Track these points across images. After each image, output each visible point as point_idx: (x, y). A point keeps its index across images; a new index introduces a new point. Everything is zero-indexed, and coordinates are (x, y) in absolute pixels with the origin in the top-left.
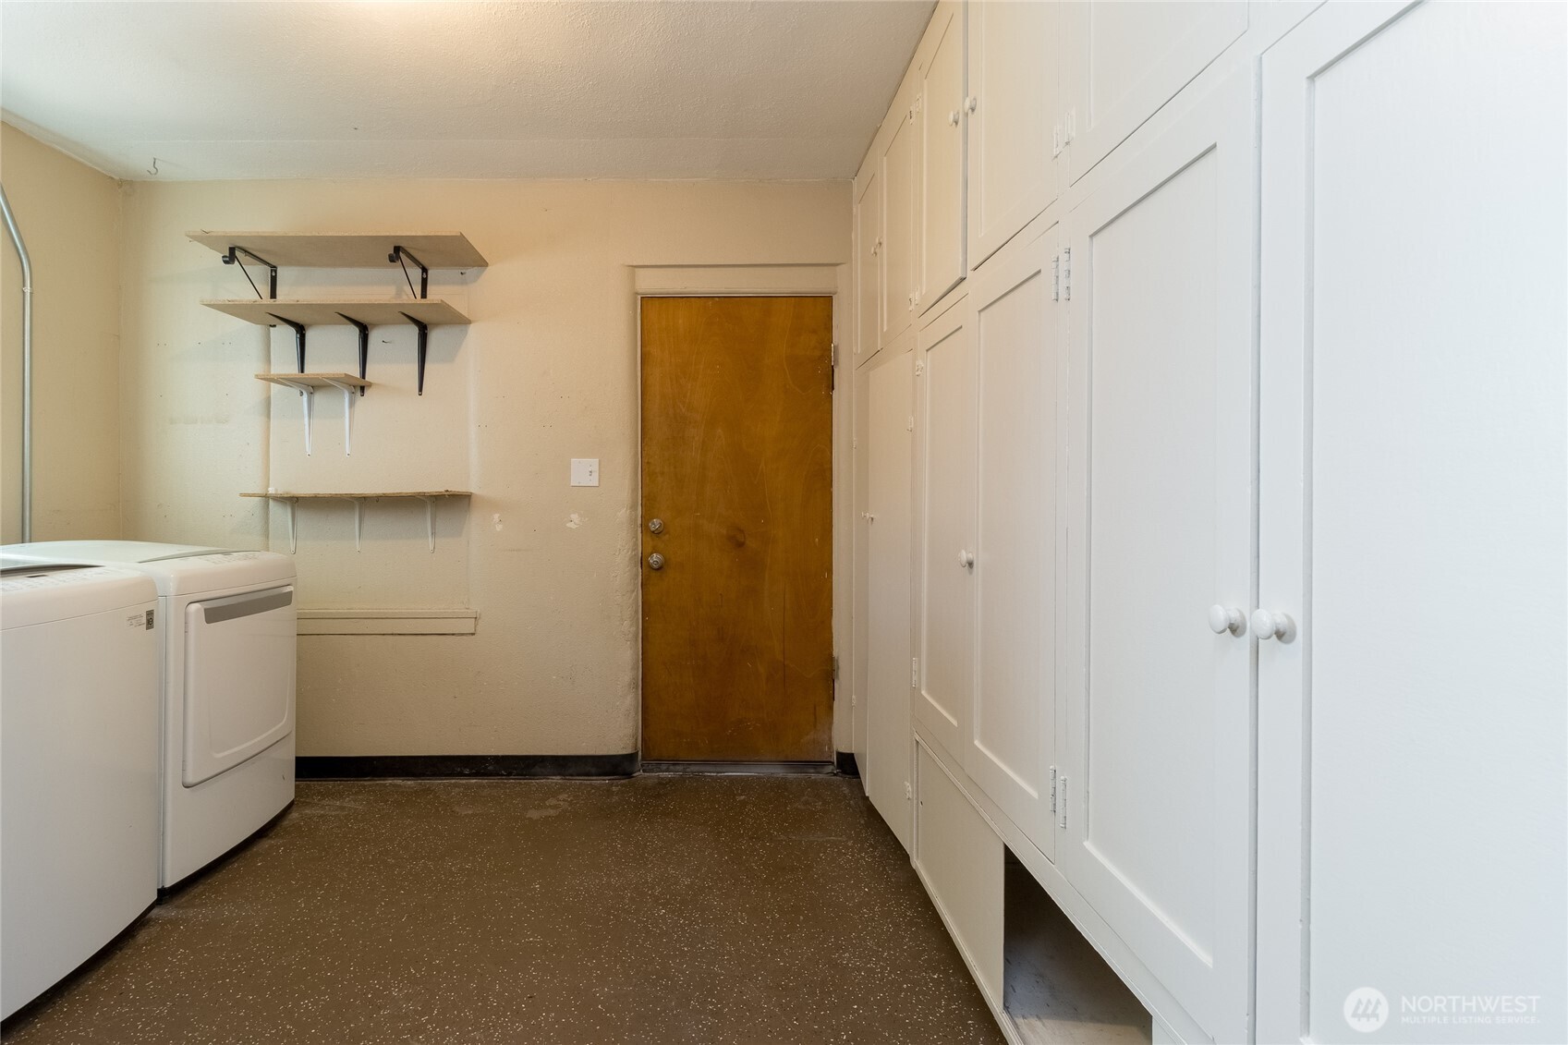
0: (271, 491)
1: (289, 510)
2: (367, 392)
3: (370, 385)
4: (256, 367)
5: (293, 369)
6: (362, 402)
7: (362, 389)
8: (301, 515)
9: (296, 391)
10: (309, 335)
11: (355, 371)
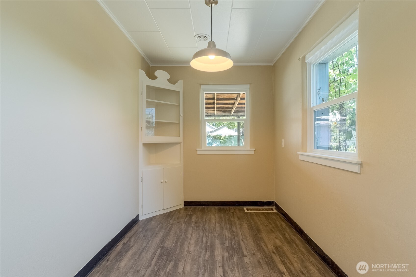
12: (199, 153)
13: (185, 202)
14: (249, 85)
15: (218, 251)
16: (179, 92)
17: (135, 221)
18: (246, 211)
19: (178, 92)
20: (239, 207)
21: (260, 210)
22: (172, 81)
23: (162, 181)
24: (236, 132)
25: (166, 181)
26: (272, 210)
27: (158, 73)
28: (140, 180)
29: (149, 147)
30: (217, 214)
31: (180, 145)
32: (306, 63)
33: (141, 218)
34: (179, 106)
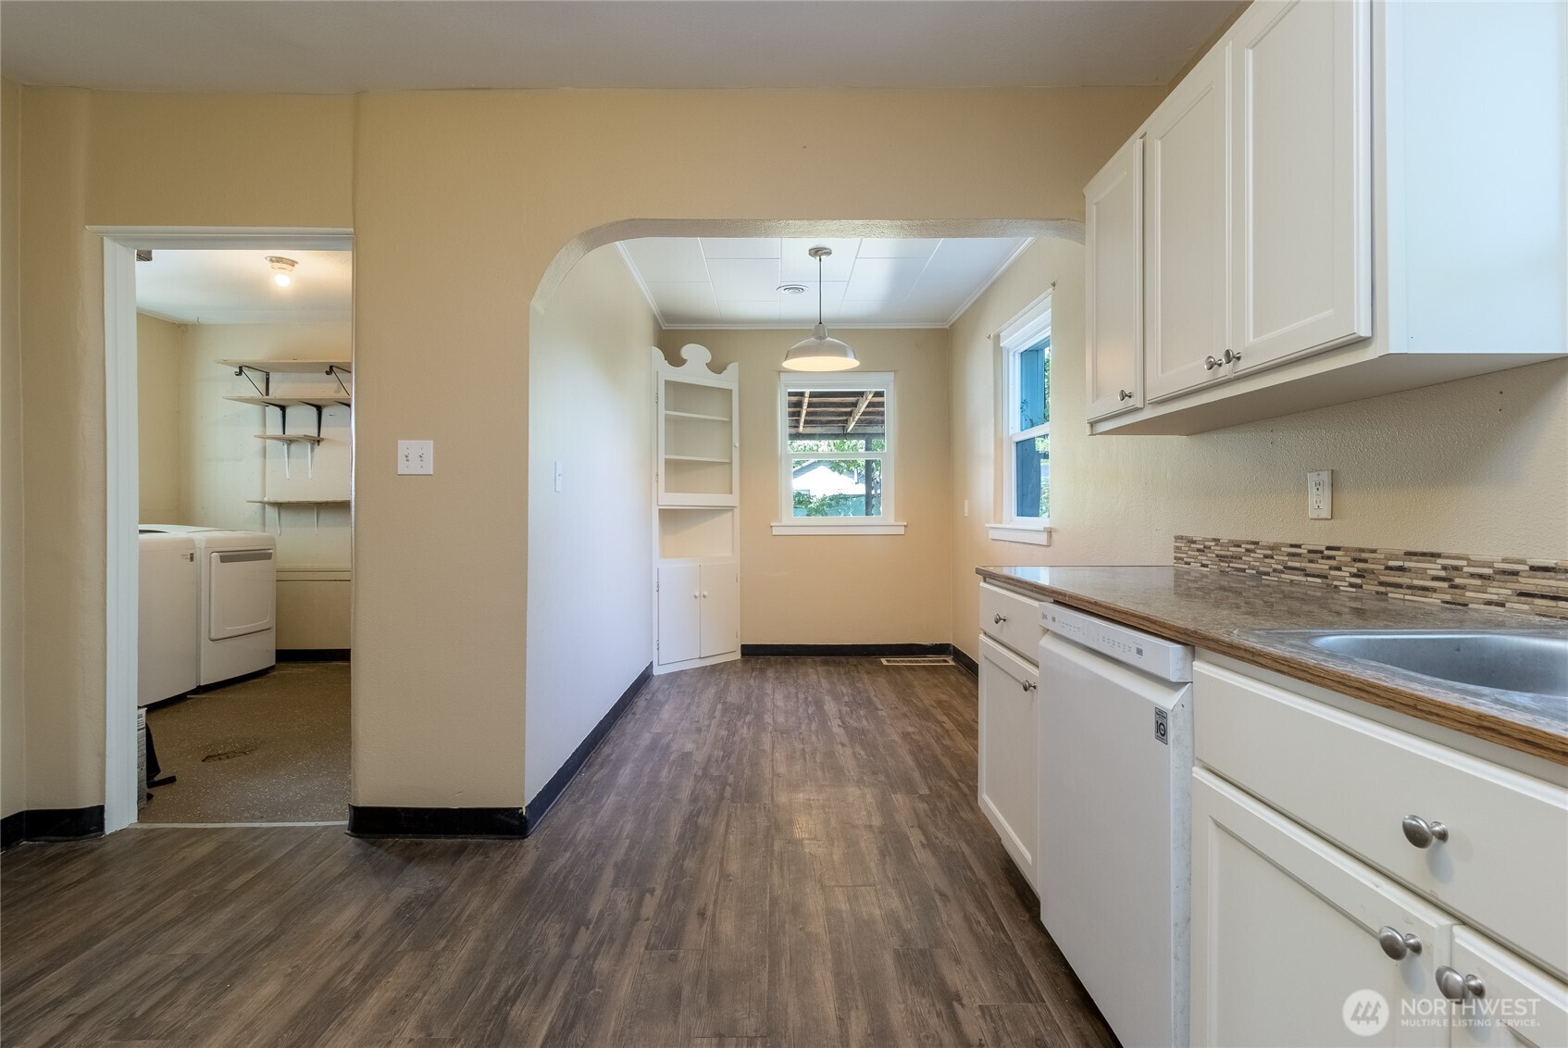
0: (266, 499)
1: (277, 510)
2: (321, 444)
3: (323, 439)
4: (257, 430)
5: (279, 432)
6: (317, 449)
7: (319, 441)
8: (284, 514)
9: (281, 443)
10: (288, 411)
11: (313, 432)
12: (776, 531)
13: (743, 647)
14: (893, 373)
15: (830, 706)
16: (731, 390)
17: (645, 679)
18: (885, 663)
19: (728, 392)
20: (870, 659)
21: (916, 662)
22: (717, 367)
23: (697, 594)
24: (860, 484)
25: (706, 593)
26: (945, 661)
27: (688, 351)
28: (655, 589)
29: (671, 517)
30: (819, 668)
31: (733, 514)
32: (1001, 348)
33: (657, 671)
34: (731, 422)
